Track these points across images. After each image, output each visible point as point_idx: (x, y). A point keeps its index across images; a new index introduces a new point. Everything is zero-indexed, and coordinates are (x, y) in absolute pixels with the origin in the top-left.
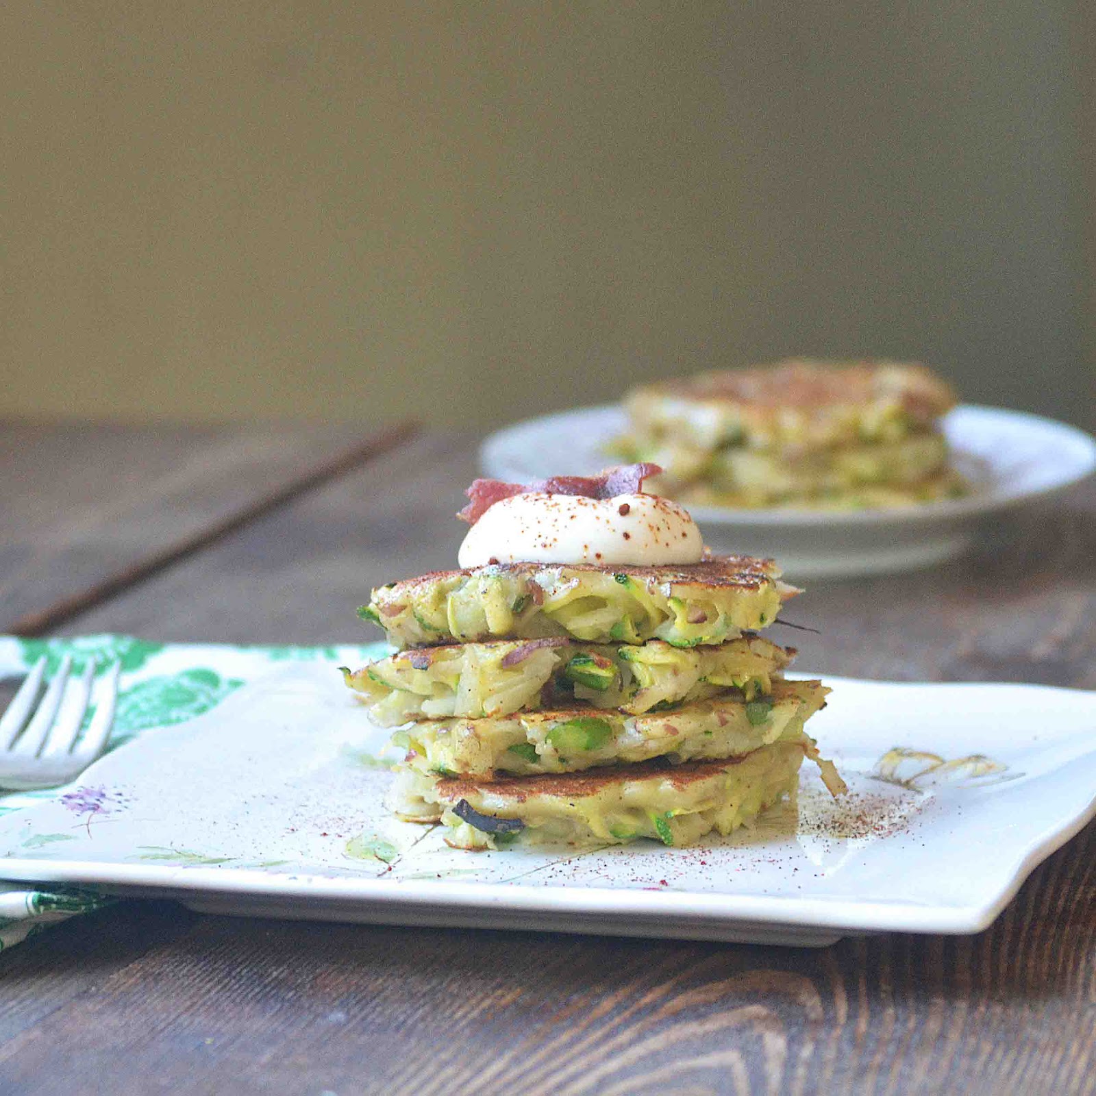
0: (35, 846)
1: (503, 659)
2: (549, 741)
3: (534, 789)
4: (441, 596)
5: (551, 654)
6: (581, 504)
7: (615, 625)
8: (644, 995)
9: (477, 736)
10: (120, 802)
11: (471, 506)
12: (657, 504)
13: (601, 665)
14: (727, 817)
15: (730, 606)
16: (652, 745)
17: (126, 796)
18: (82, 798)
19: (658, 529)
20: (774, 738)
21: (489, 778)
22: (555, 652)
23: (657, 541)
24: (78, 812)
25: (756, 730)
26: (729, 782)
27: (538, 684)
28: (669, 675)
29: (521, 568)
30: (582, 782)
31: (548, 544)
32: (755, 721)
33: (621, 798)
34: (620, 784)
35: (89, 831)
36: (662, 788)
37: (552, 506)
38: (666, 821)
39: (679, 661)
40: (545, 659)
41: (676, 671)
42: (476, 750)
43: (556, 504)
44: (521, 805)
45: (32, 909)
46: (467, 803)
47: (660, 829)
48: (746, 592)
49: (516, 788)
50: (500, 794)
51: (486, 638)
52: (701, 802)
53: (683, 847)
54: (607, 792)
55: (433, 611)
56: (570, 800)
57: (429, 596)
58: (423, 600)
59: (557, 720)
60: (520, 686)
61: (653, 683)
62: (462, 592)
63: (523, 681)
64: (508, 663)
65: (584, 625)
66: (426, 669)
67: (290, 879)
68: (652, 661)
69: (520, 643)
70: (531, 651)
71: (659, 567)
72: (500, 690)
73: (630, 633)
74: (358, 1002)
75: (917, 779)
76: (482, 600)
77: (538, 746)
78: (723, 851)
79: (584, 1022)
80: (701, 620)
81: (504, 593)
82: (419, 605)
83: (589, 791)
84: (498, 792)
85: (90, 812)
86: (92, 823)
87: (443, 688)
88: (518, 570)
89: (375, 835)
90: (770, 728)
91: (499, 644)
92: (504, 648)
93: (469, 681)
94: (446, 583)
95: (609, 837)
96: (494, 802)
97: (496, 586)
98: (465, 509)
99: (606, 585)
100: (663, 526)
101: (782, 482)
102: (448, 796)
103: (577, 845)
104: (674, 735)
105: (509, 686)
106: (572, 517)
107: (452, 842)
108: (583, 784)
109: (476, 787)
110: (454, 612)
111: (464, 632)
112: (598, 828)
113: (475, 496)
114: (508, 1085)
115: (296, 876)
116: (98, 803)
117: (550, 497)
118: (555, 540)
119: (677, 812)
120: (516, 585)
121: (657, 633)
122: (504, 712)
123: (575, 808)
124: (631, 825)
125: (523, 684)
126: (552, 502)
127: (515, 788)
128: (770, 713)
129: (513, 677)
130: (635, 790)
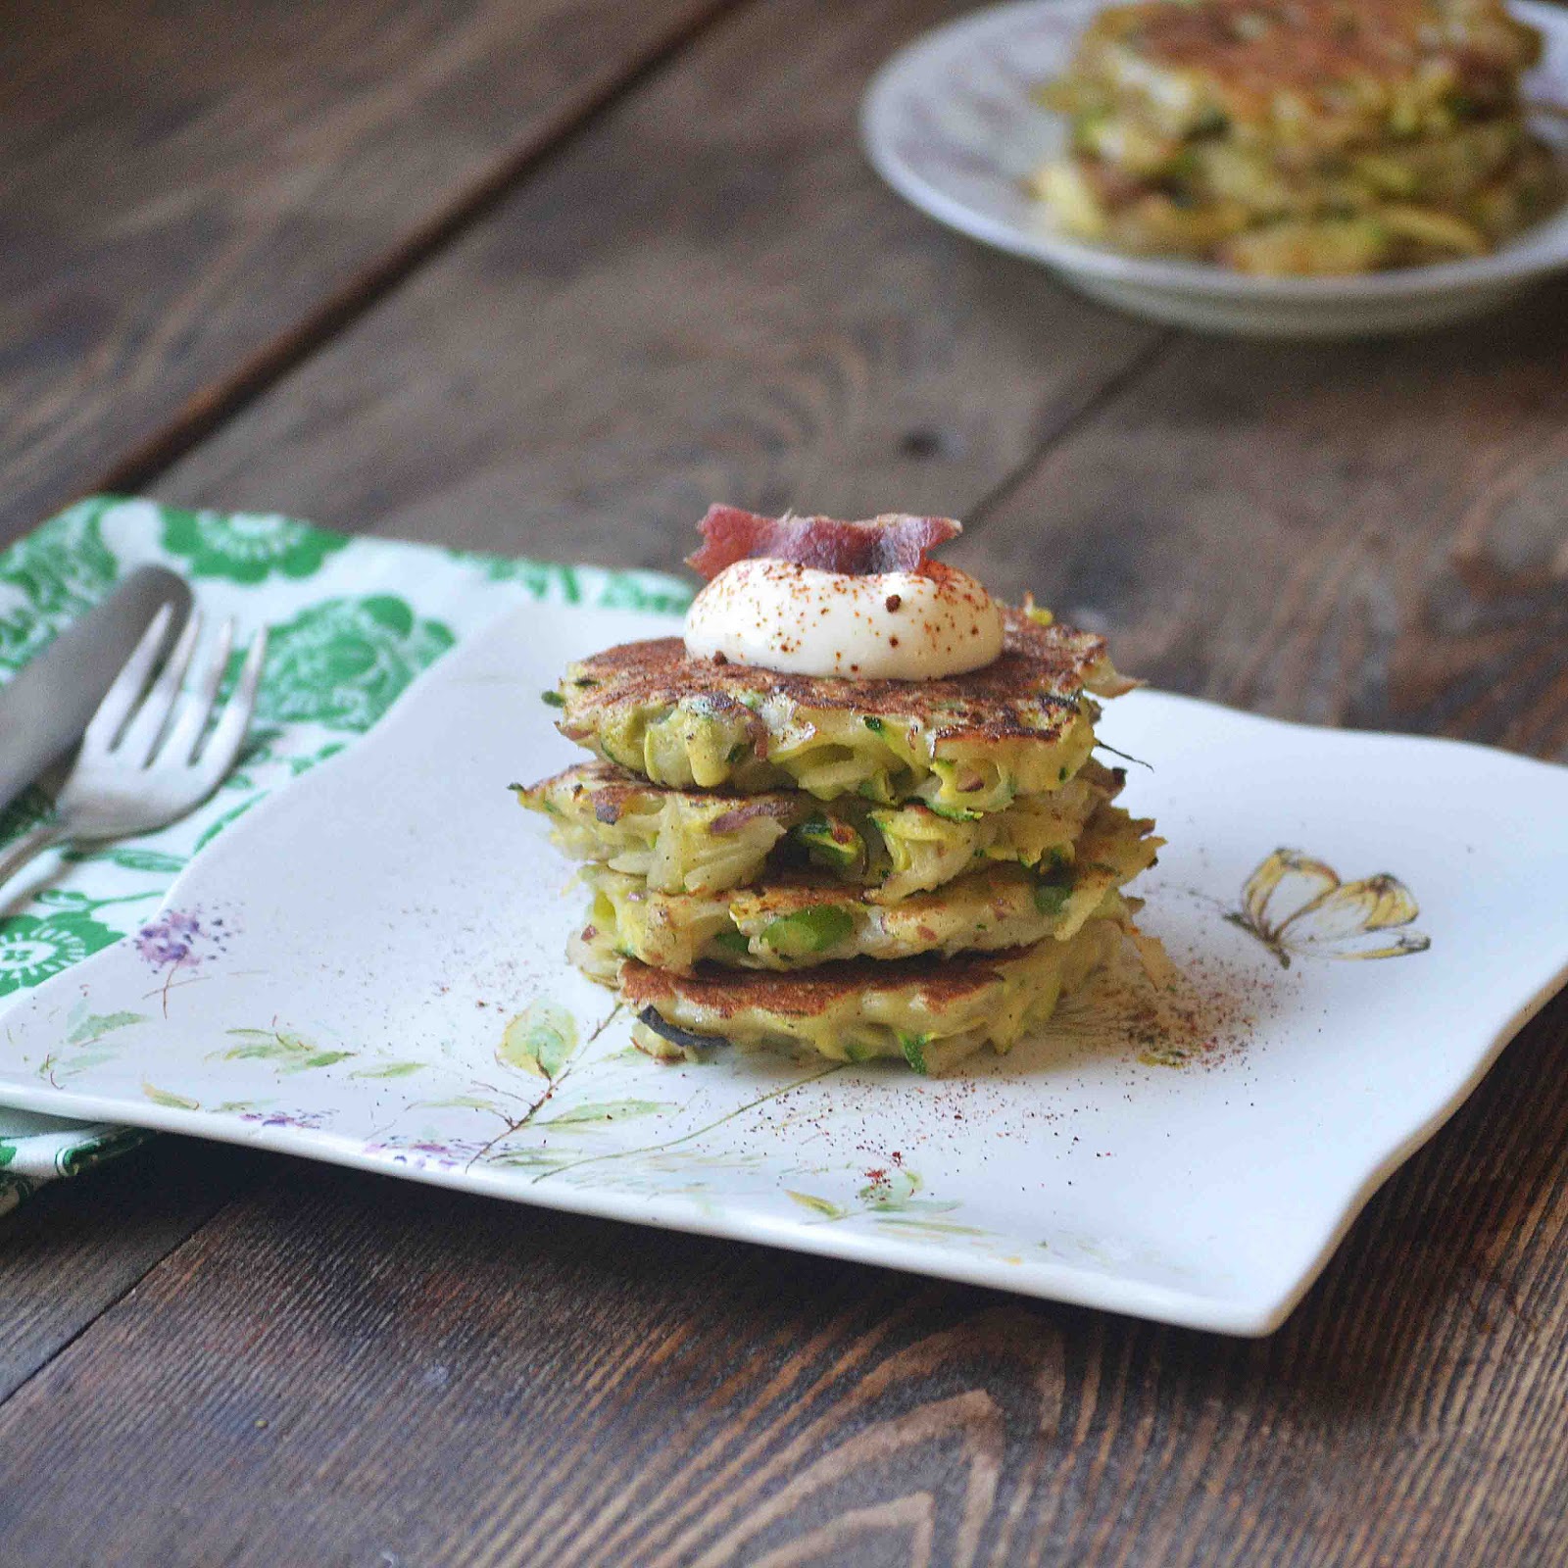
0: (86, 1041)
1: (711, 823)
2: (765, 940)
3: (745, 998)
4: (639, 725)
5: (775, 823)
6: (839, 590)
7: (863, 783)
8: (840, 1355)
9: (672, 924)
10: (216, 939)
11: (705, 548)
12: (940, 593)
13: (841, 838)
14: (1006, 1030)
15: (1017, 764)
16: (902, 946)
17: (228, 926)
18: (166, 935)
19: (938, 629)
20: (1069, 935)
21: (686, 974)
22: (779, 822)
23: (934, 646)
24: (155, 964)
25: (1047, 922)
26: (1006, 988)
27: (759, 854)
28: (930, 854)
29: (740, 709)
30: (810, 987)
31: (789, 647)
32: (1048, 909)
33: (859, 1014)
34: (860, 993)
35: (165, 1003)
36: (911, 1005)
37: (800, 590)
38: (917, 1047)
39: (944, 838)
40: (767, 828)
41: (940, 849)
42: (670, 942)
43: (805, 589)
44: (725, 1022)
45: (63, 1171)
46: (655, 1010)
47: (909, 1055)
48: (1040, 745)
49: (722, 993)
50: (700, 1002)
51: (691, 789)
52: (966, 1020)
53: (939, 1076)
54: (839, 1007)
55: (626, 746)
56: (788, 1020)
57: (620, 727)
58: (613, 732)
59: (778, 912)
60: (733, 858)
61: (908, 864)
62: (664, 725)
63: (737, 851)
64: (718, 827)
65: (822, 782)
66: (613, 823)
67: (397, 1158)
68: (908, 835)
69: (735, 804)
70: (747, 819)
71: (936, 680)
72: (710, 860)
73: (883, 791)
74: (472, 1341)
75: (1292, 926)
76: (687, 746)
77: (752, 941)
78: (991, 1087)
79: (749, 1413)
80: (977, 787)
81: (716, 740)
82: (607, 737)
83: (815, 1007)
84: (697, 999)
85: (170, 964)
86: (172, 986)
87: (636, 842)
88: (735, 711)
89: (547, 1012)
90: (1064, 921)
91: (709, 801)
92: (715, 809)
93: (667, 845)
94: (646, 707)
95: (843, 1057)
96: (691, 1010)
97: (705, 733)
98: (695, 554)
99: (853, 729)
100: (946, 624)
101: (1270, 195)
102: (632, 996)
103: (801, 1062)
104: (930, 939)
105: (720, 857)
106: (824, 612)
107: (639, 1043)
108: (810, 992)
109: (670, 984)
110: (653, 754)
111: (665, 779)
112: (827, 1047)
113: (709, 534)
114: (622, 1549)
115: (406, 1156)
116: (186, 943)
117: (799, 574)
118: (798, 643)
119: (932, 1036)
120: (731, 732)
121: (920, 792)
122: (711, 889)
123: (795, 1030)
124: (872, 1043)
125: (737, 855)
126: (799, 585)
127: (720, 992)
128: (1066, 903)
129: (727, 846)
130: (878, 1003)
